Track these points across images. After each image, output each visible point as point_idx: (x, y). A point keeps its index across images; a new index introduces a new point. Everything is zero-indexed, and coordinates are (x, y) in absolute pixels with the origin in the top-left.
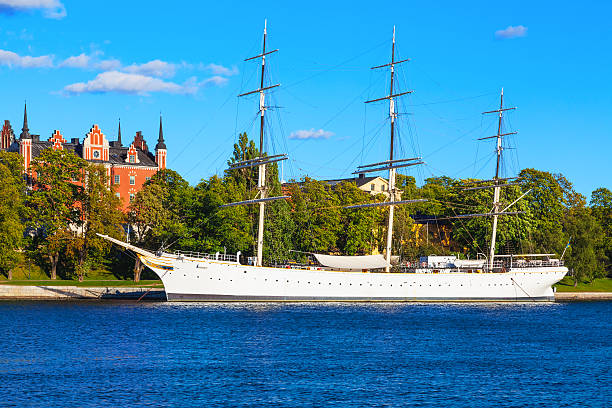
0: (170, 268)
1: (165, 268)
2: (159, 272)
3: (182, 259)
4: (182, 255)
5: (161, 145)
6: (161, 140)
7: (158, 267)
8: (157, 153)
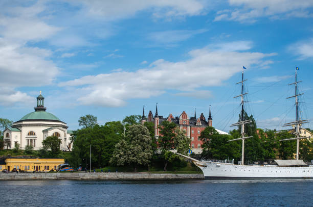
0: (206, 166)
1: (203, 166)
2: (202, 168)
4: (210, 161)
5: (210, 118)
6: (210, 116)
7: (201, 166)
8: (209, 121)
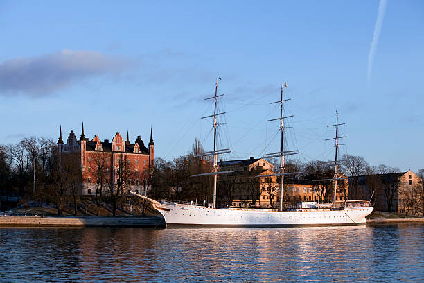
1: (165, 210)
2: (162, 212)
4: (175, 203)
5: (151, 143)
6: (151, 140)
7: (159, 208)
8: (149, 147)
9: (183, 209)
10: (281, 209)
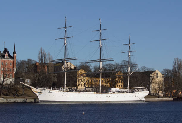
0: (40, 93)
1: (39, 93)
2: (37, 94)
3: (45, 90)
4: (45, 89)
6: (15, 51)
7: (37, 92)
8: (13, 55)
9: (49, 92)
10: (100, 93)
